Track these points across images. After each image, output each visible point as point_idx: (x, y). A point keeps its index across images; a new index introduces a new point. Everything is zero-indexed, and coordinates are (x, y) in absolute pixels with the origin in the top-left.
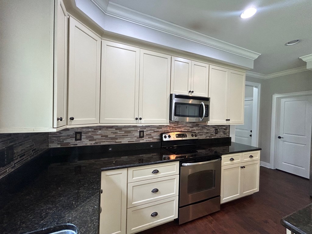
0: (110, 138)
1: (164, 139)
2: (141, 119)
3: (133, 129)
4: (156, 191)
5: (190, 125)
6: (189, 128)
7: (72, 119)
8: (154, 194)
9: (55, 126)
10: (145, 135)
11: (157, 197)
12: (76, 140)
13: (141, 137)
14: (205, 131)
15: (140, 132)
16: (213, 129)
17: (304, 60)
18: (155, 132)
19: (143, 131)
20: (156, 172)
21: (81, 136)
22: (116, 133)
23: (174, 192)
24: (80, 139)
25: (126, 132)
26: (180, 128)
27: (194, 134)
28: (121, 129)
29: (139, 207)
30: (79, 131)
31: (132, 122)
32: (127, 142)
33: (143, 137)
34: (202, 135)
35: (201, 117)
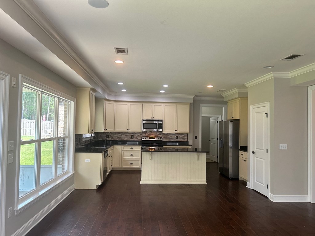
0: (119, 138)
1: (142, 140)
2: (129, 130)
3: (128, 134)
4: (132, 155)
5: (159, 133)
7: (106, 129)
12: (107, 138)
13: (132, 138)
14: (169, 137)
16: (175, 136)
17: (223, 96)
18: (139, 136)
19: (133, 136)
20: (132, 148)
21: (109, 136)
23: (139, 157)
24: (108, 138)
26: (152, 135)
27: (160, 138)
28: (123, 134)
29: (126, 160)
30: (108, 134)
31: (125, 131)
32: (126, 140)
33: (133, 138)
34: (166, 139)
35: (157, 129)
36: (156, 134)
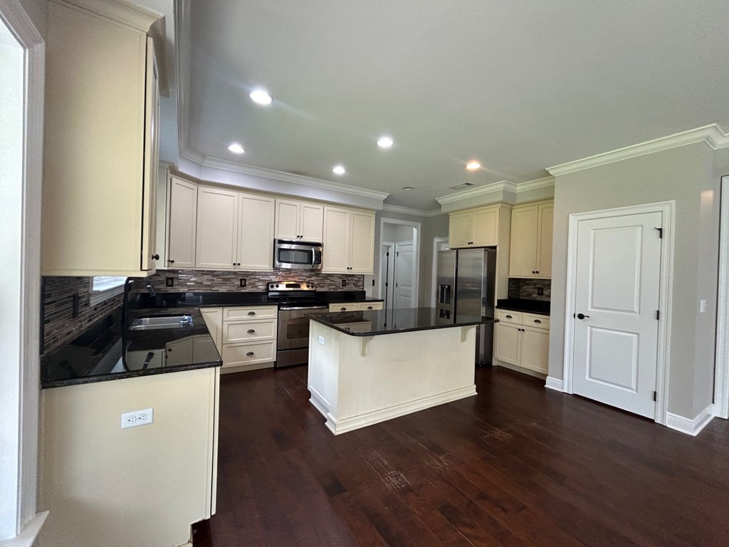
0: (205, 285)
1: (270, 289)
2: (239, 264)
3: (233, 276)
4: (252, 332)
5: (307, 274)
6: (305, 278)
7: (173, 261)
8: (249, 335)
9: (166, 265)
10: (247, 283)
11: (253, 337)
12: (167, 286)
13: (242, 286)
14: (328, 282)
15: (241, 280)
16: (340, 280)
17: (439, 202)
18: (260, 280)
19: (245, 280)
20: (252, 314)
21: (173, 282)
22: (213, 280)
23: (271, 335)
24: (172, 286)
25: (224, 279)
26: (293, 277)
27: (310, 285)
28: (218, 276)
29: (234, 345)
30: (170, 277)
31: (229, 267)
32: (225, 291)
33: (245, 286)
34: (323, 287)
35: (311, 263)
36: (300, 276)
